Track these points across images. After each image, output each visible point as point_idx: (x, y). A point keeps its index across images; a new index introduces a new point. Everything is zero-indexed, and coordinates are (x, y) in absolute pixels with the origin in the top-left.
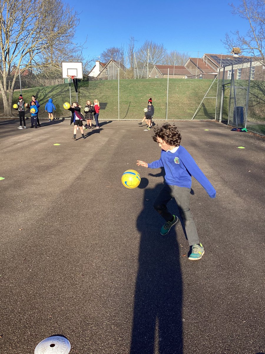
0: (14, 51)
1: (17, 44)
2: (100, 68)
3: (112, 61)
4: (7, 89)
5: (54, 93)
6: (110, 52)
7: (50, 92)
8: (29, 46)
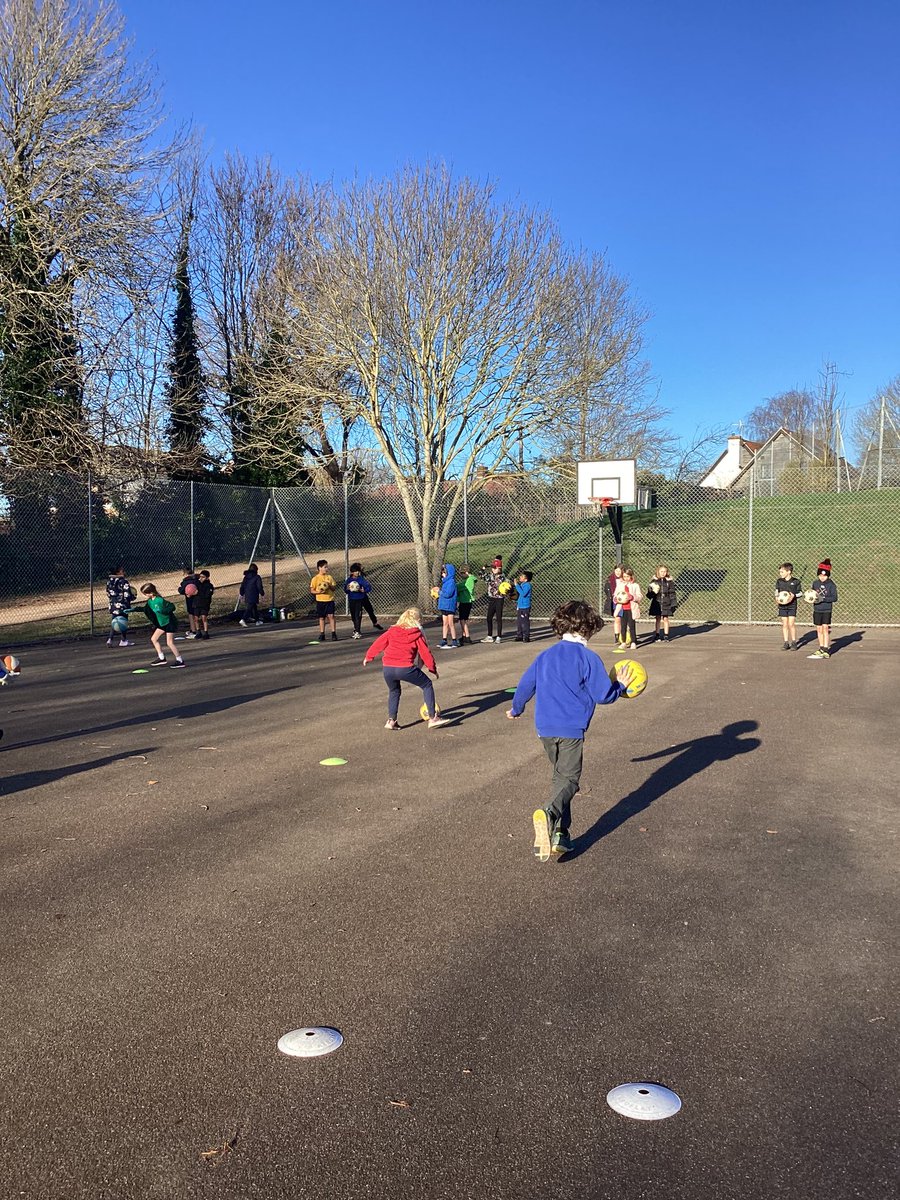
0: (457, 439)
1: (466, 418)
2: (742, 458)
3: (784, 435)
4: (431, 536)
5: (567, 544)
6: (780, 405)
7: (554, 543)
8: (495, 423)
